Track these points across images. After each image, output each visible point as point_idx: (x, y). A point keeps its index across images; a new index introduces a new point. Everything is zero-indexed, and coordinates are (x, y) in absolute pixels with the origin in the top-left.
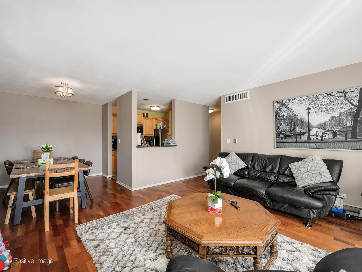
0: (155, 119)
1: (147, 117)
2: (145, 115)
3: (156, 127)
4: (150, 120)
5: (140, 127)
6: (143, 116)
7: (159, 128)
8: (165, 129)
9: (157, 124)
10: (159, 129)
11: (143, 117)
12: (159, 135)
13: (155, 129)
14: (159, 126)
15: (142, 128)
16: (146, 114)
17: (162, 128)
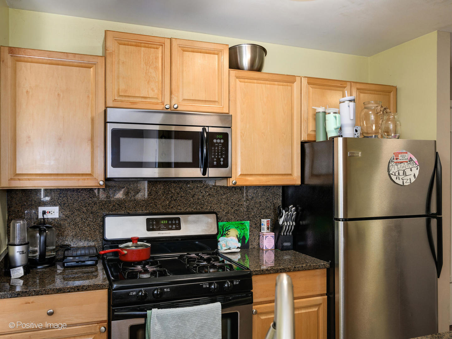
0: (305, 81)
1: (259, 69)
2: (246, 59)
3: (311, 127)
4: (278, 90)
5: (211, 130)
6: (234, 64)
7: (330, 135)
8: (366, 136)
9: (321, 110)
10: (331, 142)
11: (231, 67)
12: (332, 175)
13: (305, 138)
14: (330, 118)
15: (225, 136)
16: (254, 47)
17: (349, 133)
